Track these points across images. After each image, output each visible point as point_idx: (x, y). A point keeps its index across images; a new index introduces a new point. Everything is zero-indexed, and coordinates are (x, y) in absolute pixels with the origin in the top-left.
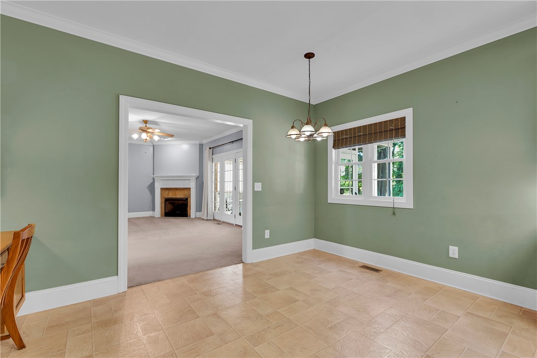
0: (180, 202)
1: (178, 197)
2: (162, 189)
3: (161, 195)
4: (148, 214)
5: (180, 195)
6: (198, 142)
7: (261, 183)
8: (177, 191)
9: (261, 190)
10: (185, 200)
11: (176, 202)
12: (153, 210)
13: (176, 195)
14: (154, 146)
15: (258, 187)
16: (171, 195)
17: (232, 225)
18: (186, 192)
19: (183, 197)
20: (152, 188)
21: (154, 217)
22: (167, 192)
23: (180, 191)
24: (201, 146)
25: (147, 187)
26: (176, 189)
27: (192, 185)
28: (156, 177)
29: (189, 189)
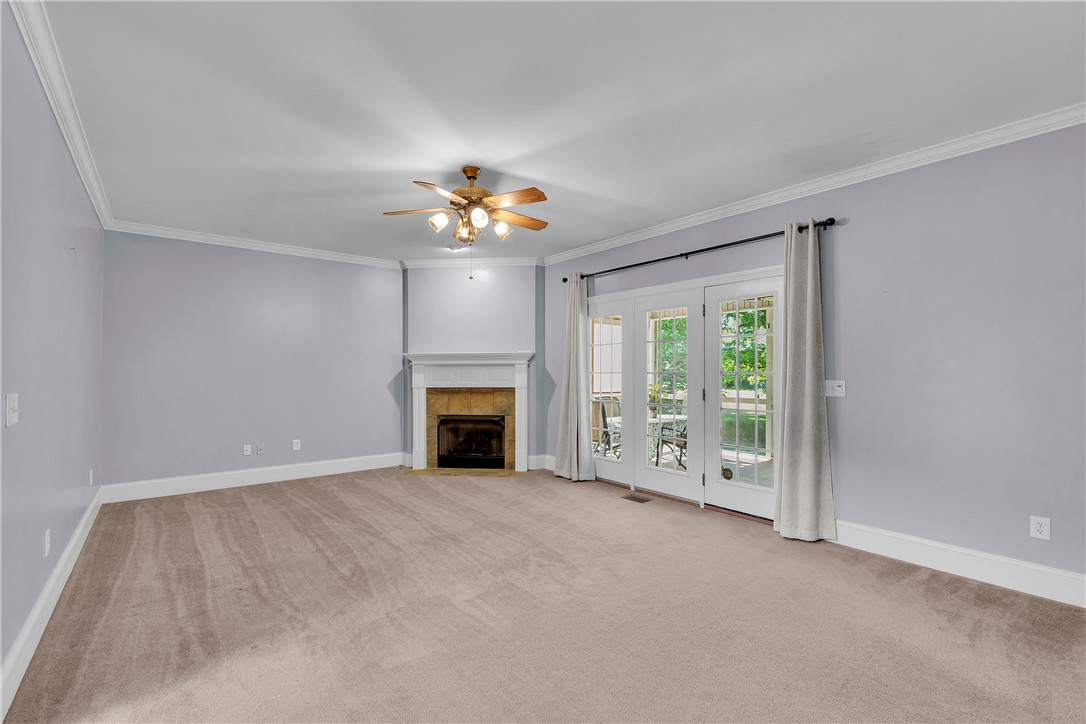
1: (477, 412)
2: (431, 391)
3: (430, 407)
4: (392, 459)
5: (481, 408)
6: (533, 262)
8: (475, 396)
10: (496, 423)
12: (407, 446)
13: (470, 408)
14: (405, 272)
16: (457, 408)
17: (695, 505)
18: (500, 400)
19: (490, 413)
20: (401, 387)
21: (408, 469)
22: (445, 399)
23: (481, 396)
24: (540, 271)
25: (388, 385)
26: (472, 391)
27: (519, 380)
28: (413, 356)
29: (512, 391)
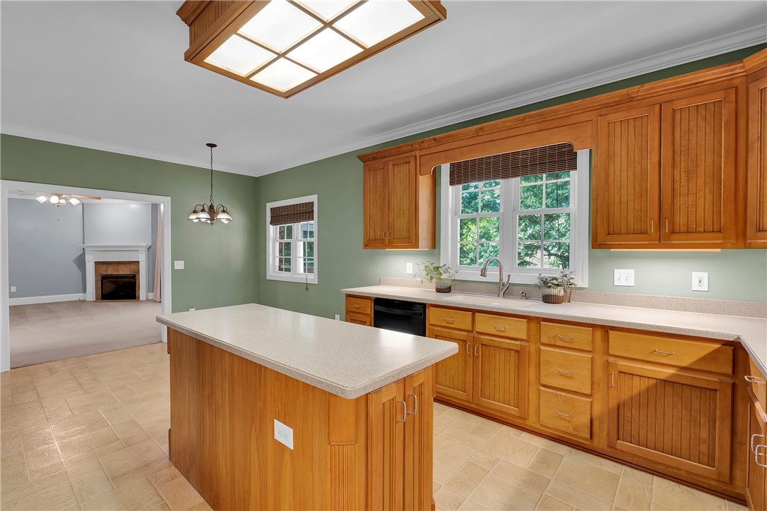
0: (125, 280)
1: (121, 273)
2: (97, 263)
3: (96, 271)
4: (76, 297)
5: (124, 271)
7: (183, 261)
8: (120, 265)
9: (183, 268)
10: (131, 278)
11: (120, 280)
12: (84, 291)
13: (118, 271)
14: (84, 205)
15: (180, 265)
16: (111, 271)
18: (133, 267)
19: (129, 273)
20: (81, 262)
21: (84, 301)
22: (105, 267)
23: (123, 265)
25: (74, 261)
26: (118, 263)
27: (142, 258)
28: (88, 247)
29: (137, 263)
